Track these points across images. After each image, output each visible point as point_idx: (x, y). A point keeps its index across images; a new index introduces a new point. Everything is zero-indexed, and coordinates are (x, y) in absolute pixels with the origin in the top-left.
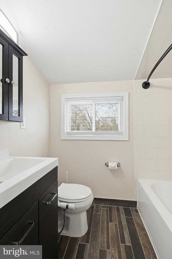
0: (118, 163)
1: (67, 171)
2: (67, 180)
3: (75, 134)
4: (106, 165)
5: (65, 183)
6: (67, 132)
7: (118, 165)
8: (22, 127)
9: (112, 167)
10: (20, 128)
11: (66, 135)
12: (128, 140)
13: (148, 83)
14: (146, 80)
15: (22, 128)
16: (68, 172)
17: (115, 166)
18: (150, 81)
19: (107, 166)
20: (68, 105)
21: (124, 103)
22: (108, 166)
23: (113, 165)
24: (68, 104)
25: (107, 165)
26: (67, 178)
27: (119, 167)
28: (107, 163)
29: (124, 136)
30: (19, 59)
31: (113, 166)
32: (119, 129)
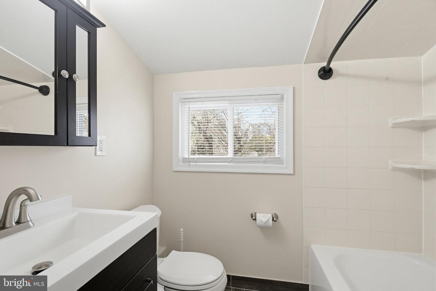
0: (274, 215)
1: (181, 228)
2: (182, 244)
3: (196, 162)
4: (252, 217)
5: (179, 250)
6: (184, 158)
7: (274, 219)
8: (98, 153)
9: (262, 222)
10: (96, 155)
11: (181, 163)
12: (292, 173)
13: (328, 69)
14: (325, 64)
15: (98, 156)
16: (183, 231)
17: (268, 220)
18: (332, 65)
19: (254, 220)
20: (185, 111)
21: (285, 106)
22: (256, 219)
23: (264, 218)
24: (185, 108)
25: (254, 218)
26: (182, 240)
27: (275, 221)
28: (254, 214)
29: (285, 165)
30: (89, 33)
31: (264, 220)
32: (277, 152)
